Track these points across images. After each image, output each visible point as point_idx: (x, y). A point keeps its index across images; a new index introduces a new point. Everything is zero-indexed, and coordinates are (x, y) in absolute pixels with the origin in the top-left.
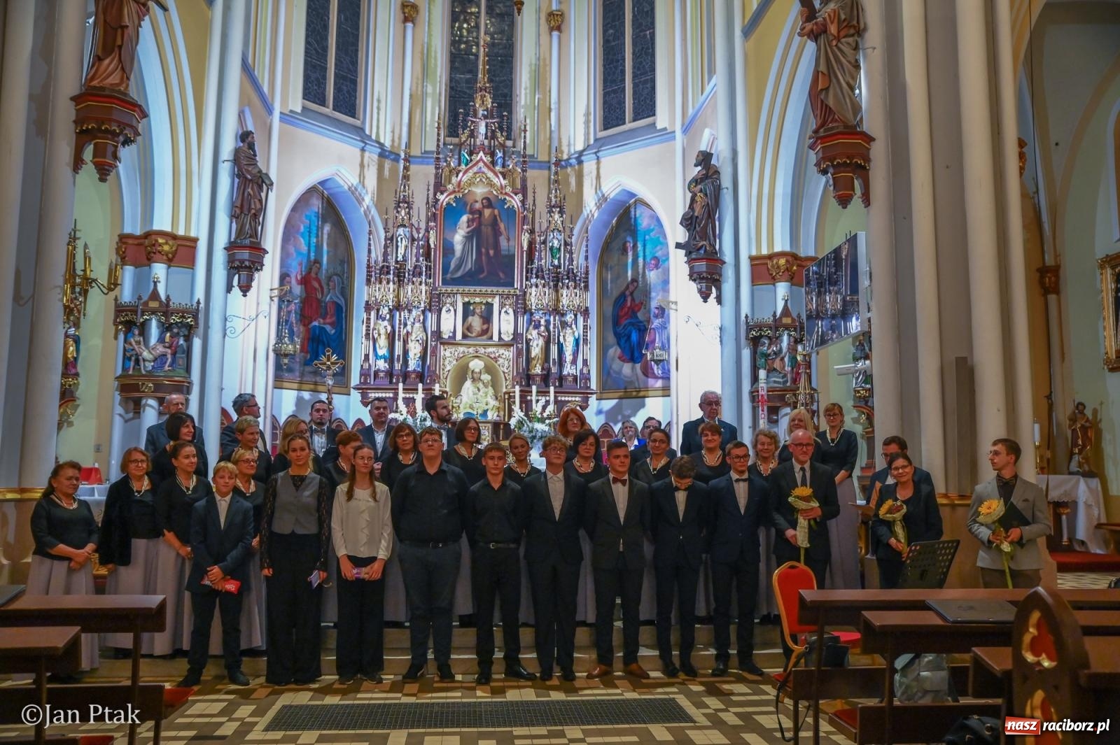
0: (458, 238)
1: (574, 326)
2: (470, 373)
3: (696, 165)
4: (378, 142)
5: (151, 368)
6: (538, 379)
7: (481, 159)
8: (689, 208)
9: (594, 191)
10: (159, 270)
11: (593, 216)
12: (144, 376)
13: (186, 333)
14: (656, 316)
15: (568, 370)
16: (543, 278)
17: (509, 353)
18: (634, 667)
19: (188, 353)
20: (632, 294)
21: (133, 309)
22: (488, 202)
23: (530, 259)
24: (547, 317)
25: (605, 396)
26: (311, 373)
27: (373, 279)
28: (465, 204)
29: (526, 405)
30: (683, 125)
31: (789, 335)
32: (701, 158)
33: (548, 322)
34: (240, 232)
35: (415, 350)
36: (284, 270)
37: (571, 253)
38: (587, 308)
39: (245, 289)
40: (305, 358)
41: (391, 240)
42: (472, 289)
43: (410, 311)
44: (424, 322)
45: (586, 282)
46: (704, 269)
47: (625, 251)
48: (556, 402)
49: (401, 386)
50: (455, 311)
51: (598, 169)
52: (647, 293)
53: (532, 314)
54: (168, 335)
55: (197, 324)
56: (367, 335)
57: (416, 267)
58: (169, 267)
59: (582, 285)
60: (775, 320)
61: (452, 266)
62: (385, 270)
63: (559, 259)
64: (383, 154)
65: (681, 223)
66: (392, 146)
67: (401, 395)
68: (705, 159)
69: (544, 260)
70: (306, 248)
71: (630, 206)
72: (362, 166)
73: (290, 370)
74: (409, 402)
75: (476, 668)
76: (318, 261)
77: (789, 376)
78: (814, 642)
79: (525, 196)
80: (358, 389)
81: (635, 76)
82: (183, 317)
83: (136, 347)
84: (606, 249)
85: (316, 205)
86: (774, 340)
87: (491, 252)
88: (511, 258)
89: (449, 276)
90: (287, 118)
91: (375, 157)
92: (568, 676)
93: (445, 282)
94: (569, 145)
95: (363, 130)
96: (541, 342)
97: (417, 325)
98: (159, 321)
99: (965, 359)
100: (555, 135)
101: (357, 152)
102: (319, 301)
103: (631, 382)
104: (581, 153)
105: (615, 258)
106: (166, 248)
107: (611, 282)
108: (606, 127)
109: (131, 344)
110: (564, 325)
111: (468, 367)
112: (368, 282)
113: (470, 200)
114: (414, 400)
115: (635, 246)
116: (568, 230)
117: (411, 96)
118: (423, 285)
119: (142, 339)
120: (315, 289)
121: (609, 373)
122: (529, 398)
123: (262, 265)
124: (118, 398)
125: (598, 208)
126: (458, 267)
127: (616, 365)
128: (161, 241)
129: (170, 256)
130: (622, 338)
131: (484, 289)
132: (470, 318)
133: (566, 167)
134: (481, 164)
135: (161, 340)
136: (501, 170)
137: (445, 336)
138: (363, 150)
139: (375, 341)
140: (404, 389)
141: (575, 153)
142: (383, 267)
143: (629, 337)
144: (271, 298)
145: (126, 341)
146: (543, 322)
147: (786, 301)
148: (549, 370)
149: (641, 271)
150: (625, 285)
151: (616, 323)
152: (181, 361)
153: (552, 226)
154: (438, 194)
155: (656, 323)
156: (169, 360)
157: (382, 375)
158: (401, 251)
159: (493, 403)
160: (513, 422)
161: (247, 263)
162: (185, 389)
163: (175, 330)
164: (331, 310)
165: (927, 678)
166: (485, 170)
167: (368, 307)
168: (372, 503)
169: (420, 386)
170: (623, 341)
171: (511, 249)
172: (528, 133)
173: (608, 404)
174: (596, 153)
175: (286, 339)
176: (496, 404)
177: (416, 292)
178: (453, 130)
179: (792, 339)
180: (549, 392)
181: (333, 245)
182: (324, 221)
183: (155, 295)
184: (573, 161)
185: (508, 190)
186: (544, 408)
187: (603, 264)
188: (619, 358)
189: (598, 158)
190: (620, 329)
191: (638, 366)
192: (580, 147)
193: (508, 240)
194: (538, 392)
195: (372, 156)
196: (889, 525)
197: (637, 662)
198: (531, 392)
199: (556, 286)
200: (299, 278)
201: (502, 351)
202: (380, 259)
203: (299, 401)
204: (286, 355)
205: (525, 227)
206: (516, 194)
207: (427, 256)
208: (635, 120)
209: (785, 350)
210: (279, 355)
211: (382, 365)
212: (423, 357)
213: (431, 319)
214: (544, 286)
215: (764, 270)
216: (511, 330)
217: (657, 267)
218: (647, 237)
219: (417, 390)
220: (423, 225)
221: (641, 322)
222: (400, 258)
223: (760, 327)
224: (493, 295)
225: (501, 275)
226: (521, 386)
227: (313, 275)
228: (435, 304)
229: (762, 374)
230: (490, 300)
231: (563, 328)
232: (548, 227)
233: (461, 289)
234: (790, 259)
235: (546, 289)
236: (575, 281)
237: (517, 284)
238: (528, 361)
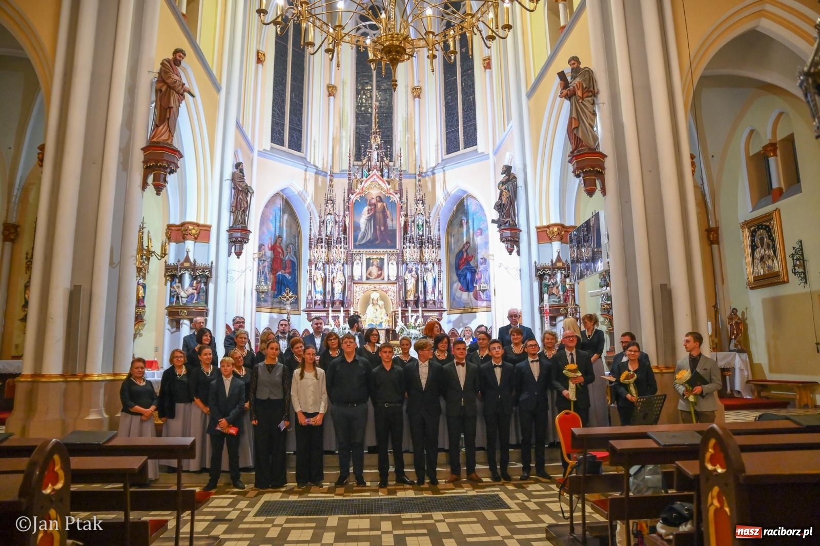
0: (363, 220)
1: (432, 271)
2: (371, 300)
3: (502, 174)
4: (315, 166)
5: (185, 302)
6: (412, 303)
7: (375, 174)
8: (499, 199)
9: (442, 191)
10: (189, 244)
11: (442, 205)
12: (181, 306)
13: (205, 281)
14: (481, 264)
15: (430, 297)
16: (413, 243)
17: (394, 288)
18: (473, 475)
19: (206, 292)
20: (466, 251)
21: (175, 268)
22: (380, 199)
23: (406, 232)
24: (416, 266)
25: (452, 312)
26: (277, 302)
27: (313, 246)
28: (366, 200)
29: (405, 318)
30: (494, 150)
31: (561, 273)
32: (505, 169)
33: (417, 269)
34: (235, 221)
35: (338, 288)
36: (261, 242)
37: (430, 227)
38: (440, 260)
39: (239, 254)
40: (274, 293)
41: (323, 223)
42: (371, 250)
43: (335, 264)
44: (343, 271)
45: (439, 244)
46: (509, 235)
47: (461, 225)
48: (423, 316)
49: (330, 309)
50: (362, 264)
51: (444, 177)
52: (475, 250)
53: (407, 264)
54: (195, 282)
55: (211, 275)
57: (338, 238)
58: (195, 242)
59: (437, 246)
60: (552, 264)
61: (360, 237)
62: (320, 240)
63: (423, 231)
64: (318, 172)
65: (494, 208)
66: (323, 168)
67: (331, 314)
68: (507, 170)
69: (413, 232)
70: (274, 229)
71: (463, 199)
72: (305, 180)
73: (265, 301)
74: (336, 318)
75: (379, 478)
76: (280, 237)
77: (562, 298)
78: (581, 458)
79: (401, 195)
80: (305, 311)
81: (464, 123)
82: (203, 271)
83: (177, 290)
84: (450, 224)
85: (279, 203)
86: (552, 276)
87: (382, 228)
88: (394, 231)
89: (357, 243)
90: (262, 154)
91: (313, 174)
92: (434, 482)
93: (355, 247)
94: (427, 164)
95: (305, 159)
96: (413, 281)
97: (340, 273)
98: (190, 274)
99: (666, 285)
100: (418, 158)
101: (303, 172)
103: (468, 303)
104: (434, 168)
105: (455, 230)
106: (194, 231)
107: (454, 244)
108: (448, 153)
109: (174, 288)
110: (427, 270)
111: (370, 297)
112: (310, 247)
113: (369, 198)
114: (338, 317)
115: (467, 222)
116: (427, 214)
117: (333, 138)
118: (343, 248)
119: (180, 285)
120: (280, 253)
121: (454, 299)
122: (407, 314)
123: (248, 240)
124: (167, 320)
125: (445, 200)
126: (363, 238)
127: (459, 293)
128: (190, 227)
129: (196, 236)
130: (461, 277)
131: (378, 250)
132: (371, 268)
133: (425, 177)
134: (375, 177)
135: (191, 285)
136: (387, 179)
137: (356, 278)
138: (306, 170)
139: (315, 283)
140: (332, 311)
141: (431, 168)
142: (319, 239)
143: (466, 276)
144: (254, 259)
145: (171, 287)
146: (414, 269)
147: (559, 253)
148: (418, 297)
149: (471, 237)
150: (462, 246)
151: (458, 268)
152: (203, 297)
153: (418, 212)
154: (350, 195)
155: (481, 268)
156: (196, 297)
157: (319, 302)
158: (329, 229)
159: (385, 318)
160: (398, 329)
161: (239, 239)
162: (205, 313)
163: (199, 279)
164: (289, 265)
165: (648, 480)
166: (377, 180)
167: (310, 262)
168: (315, 380)
169: (342, 309)
170: (462, 278)
171: (394, 226)
172: (402, 158)
173: (454, 317)
174: (443, 168)
175: (263, 283)
176: (388, 318)
177: (338, 253)
178: (358, 157)
179: (563, 276)
180: (418, 311)
181: (290, 227)
182: (284, 213)
183: (187, 259)
184: (429, 173)
185: (392, 191)
186: (416, 320)
187: (449, 233)
188: (460, 289)
189: (444, 171)
190: (460, 272)
191: (471, 294)
192: (433, 164)
193: (392, 220)
194: (412, 311)
195: (311, 174)
196: (626, 386)
197: (475, 472)
198: (408, 311)
199: (421, 247)
200: (270, 246)
201: (390, 286)
202: (317, 234)
203: (271, 319)
204: (263, 292)
205: (402, 213)
206: (396, 194)
207: (345, 231)
208: (465, 148)
209: (559, 282)
210: (259, 292)
211: (319, 297)
212: (343, 292)
214: (414, 248)
215: (545, 234)
216: (395, 274)
217: (481, 234)
218: (475, 217)
219: (340, 311)
220: (342, 214)
221: (473, 267)
222: (328, 233)
223: (543, 269)
224: (384, 253)
225: (389, 241)
226: (402, 307)
227: (278, 244)
228: (349, 260)
229: (546, 296)
230: (382, 257)
231: (426, 272)
232: (415, 213)
233: (365, 250)
234: (560, 227)
235: (415, 249)
236: (432, 244)
237: (398, 246)
238: (406, 292)
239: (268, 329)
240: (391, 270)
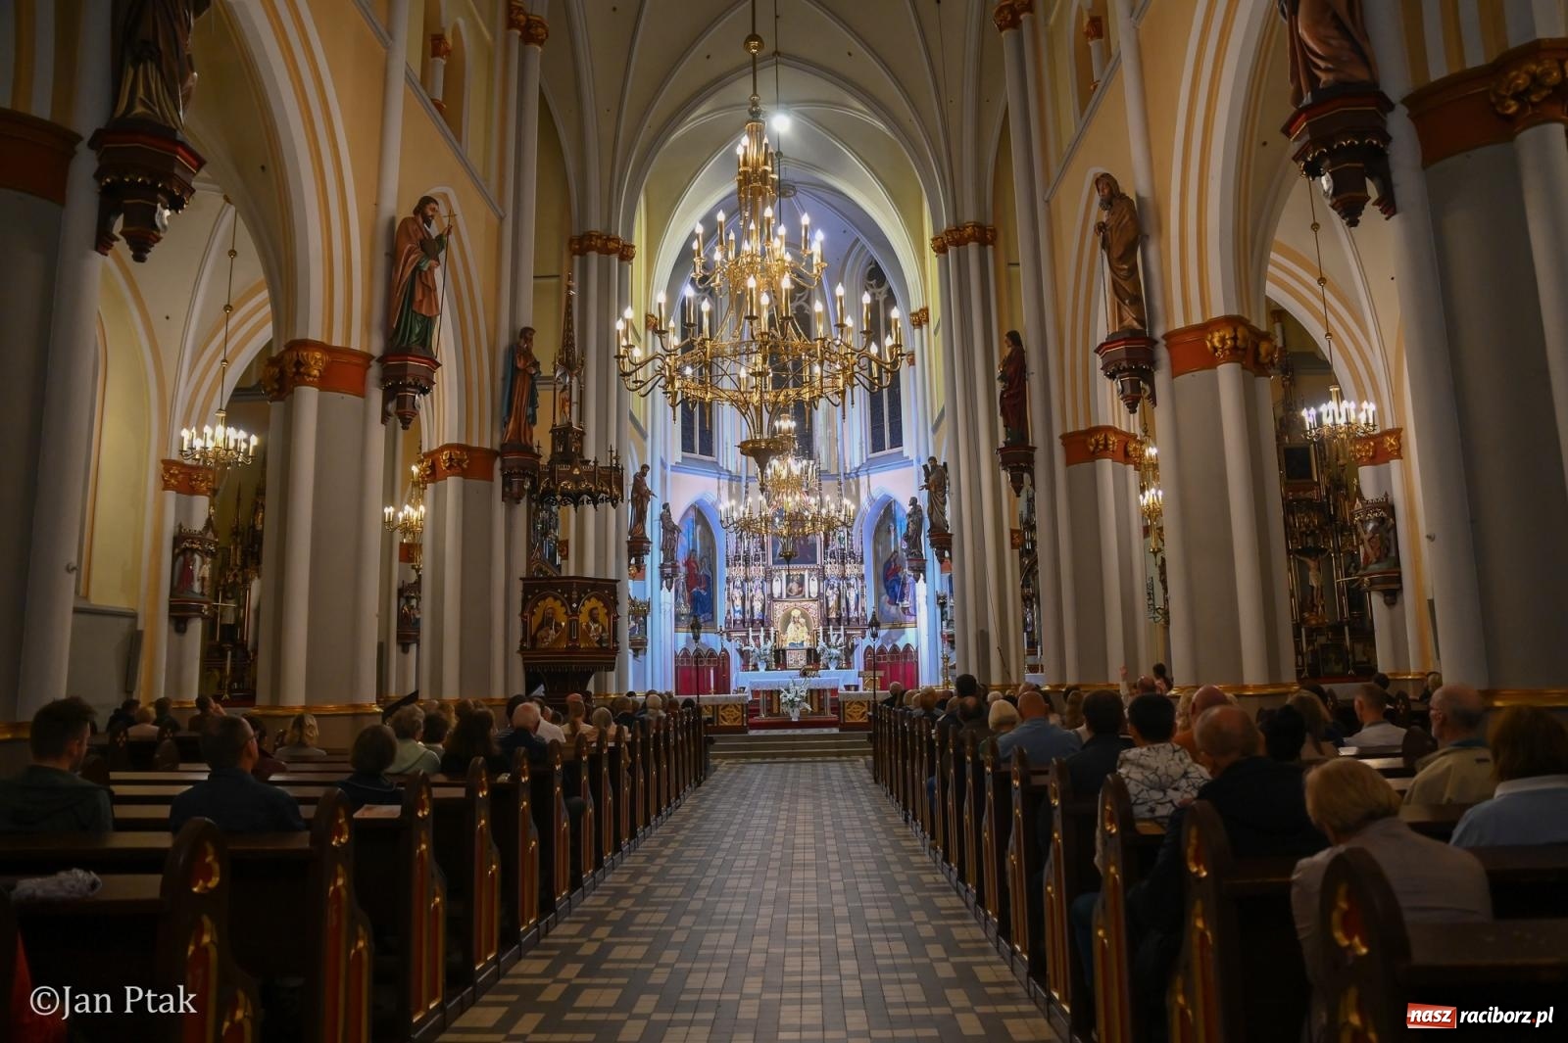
1: (856, 587)
2: (792, 619)
3: (910, 504)
4: (728, 471)
6: (834, 621)
8: (907, 530)
9: (867, 494)
11: (867, 512)
13: (644, 614)
15: (853, 614)
16: (835, 558)
17: (815, 605)
19: (645, 626)
20: (894, 561)
23: (827, 545)
24: (838, 581)
27: (730, 563)
29: (826, 636)
30: (917, 456)
32: (912, 500)
33: (839, 584)
34: (665, 559)
35: (758, 606)
37: (852, 540)
38: (864, 575)
39: (669, 588)
40: (690, 612)
41: (740, 538)
43: (754, 583)
44: (762, 589)
45: (862, 559)
47: (889, 532)
48: (845, 634)
49: (750, 629)
50: (781, 581)
51: (869, 481)
53: (828, 580)
55: (648, 609)
56: (729, 598)
57: (756, 555)
58: (634, 581)
59: (860, 561)
61: (778, 552)
62: (737, 558)
63: (844, 545)
64: (732, 478)
66: (737, 471)
67: (751, 634)
68: (914, 502)
69: (835, 545)
71: (889, 505)
72: (719, 488)
73: (683, 622)
74: (756, 638)
76: (694, 550)
81: (890, 419)
82: (641, 606)
84: (878, 530)
85: (692, 514)
87: (802, 542)
88: (814, 546)
89: (776, 559)
90: (676, 468)
91: (727, 481)
93: (774, 563)
94: (850, 464)
95: (717, 463)
96: (835, 597)
97: (759, 591)
100: (841, 458)
101: (716, 480)
102: (696, 575)
103: (896, 618)
104: (858, 470)
105: (884, 535)
106: (632, 572)
108: (874, 452)
110: (849, 586)
111: (790, 615)
112: (728, 565)
114: (759, 637)
115: (895, 529)
116: (849, 526)
118: (761, 566)
120: (694, 568)
121: (882, 613)
124: (631, 652)
125: (871, 505)
127: (887, 607)
129: (634, 575)
130: (890, 590)
132: (791, 584)
133: (849, 478)
137: (776, 596)
138: (719, 478)
139: (733, 601)
140: (752, 631)
141: (855, 469)
142: (736, 556)
143: (894, 588)
146: (836, 585)
148: (841, 615)
150: (890, 555)
151: (886, 579)
152: (642, 630)
157: (738, 622)
158: (746, 545)
159: (807, 637)
160: (818, 649)
161: (669, 574)
162: (645, 643)
163: (639, 614)
164: (704, 579)
167: (728, 581)
169: (762, 629)
171: (814, 540)
173: (883, 632)
174: (867, 470)
175: (682, 605)
176: (809, 637)
177: (757, 571)
180: (841, 629)
181: (703, 538)
182: (697, 524)
184: (853, 474)
186: (838, 639)
187: (874, 543)
188: (889, 602)
189: (869, 473)
190: (888, 583)
191: (899, 608)
192: (857, 465)
195: (724, 482)
199: (843, 562)
200: (684, 562)
201: (811, 604)
202: (734, 550)
203: (688, 640)
207: (763, 548)
208: (891, 448)
210: (677, 615)
211: (739, 616)
212: (763, 610)
213: (767, 586)
214: (836, 563)
216: (816, 591)
219: (760, 631)
221: (900, 579)
222: (746, 550)
223: (944, 597)
225: (809, 556)
227: (692, 559)
228: (768, 577)
231: (848, 588)
233: (784, 567)
235: (836, 565)
236: (854, 558)
237: (819, 562)
238: (828, 609)
239: (685, 649)
240: (812, 587)
